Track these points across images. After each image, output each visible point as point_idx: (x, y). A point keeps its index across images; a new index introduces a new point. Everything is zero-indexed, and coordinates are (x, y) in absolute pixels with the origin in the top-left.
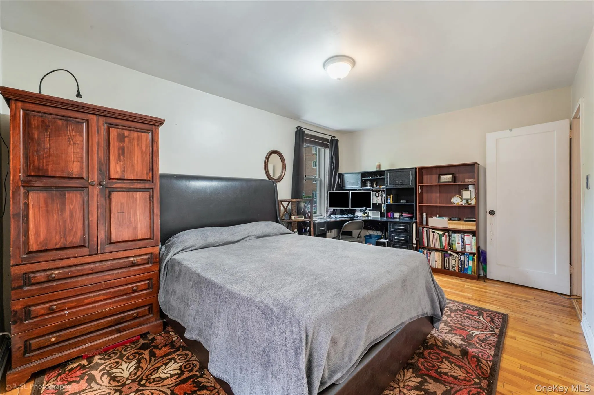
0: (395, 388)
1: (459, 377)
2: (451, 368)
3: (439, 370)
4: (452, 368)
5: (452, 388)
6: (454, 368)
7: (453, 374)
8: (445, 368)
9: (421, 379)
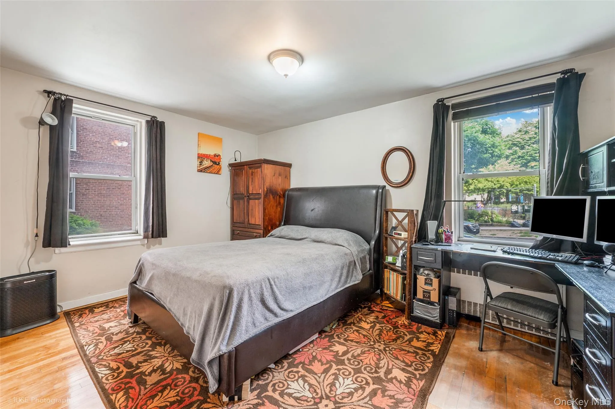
0: (169, 354)
1: (151, 400)
2: (166, 399)
3: (169, 387)
4: (165, 401)
5: (146, 388)
6: (164, 402)
7: (157, 398)
8: (168, 394)
9: (168, 371)
